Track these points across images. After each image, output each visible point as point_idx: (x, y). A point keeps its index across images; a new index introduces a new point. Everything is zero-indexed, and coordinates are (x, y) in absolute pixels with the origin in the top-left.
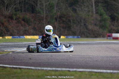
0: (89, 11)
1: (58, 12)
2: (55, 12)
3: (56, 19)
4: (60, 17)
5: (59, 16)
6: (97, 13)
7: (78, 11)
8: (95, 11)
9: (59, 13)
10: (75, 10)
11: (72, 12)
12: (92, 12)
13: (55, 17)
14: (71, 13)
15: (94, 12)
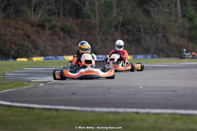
0: (171, 14)
1: (120, 15)
2: (115, 15)
3: (116, 27)
4: (123, 24)
5: (121, 22)
6: (184, 16)
7: (153, 14)
8: (181, 13)
9: (121, 18)
10: (147, 12)
11: (142, 15)
12: (176, 15)
13: (114, 23)
14: (142, 17)
15: (180, 15)
